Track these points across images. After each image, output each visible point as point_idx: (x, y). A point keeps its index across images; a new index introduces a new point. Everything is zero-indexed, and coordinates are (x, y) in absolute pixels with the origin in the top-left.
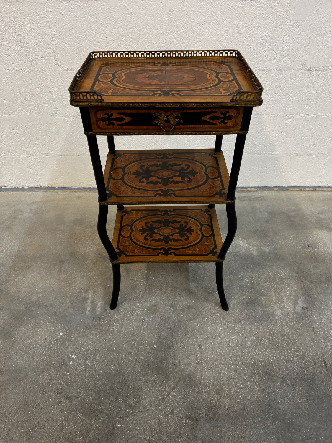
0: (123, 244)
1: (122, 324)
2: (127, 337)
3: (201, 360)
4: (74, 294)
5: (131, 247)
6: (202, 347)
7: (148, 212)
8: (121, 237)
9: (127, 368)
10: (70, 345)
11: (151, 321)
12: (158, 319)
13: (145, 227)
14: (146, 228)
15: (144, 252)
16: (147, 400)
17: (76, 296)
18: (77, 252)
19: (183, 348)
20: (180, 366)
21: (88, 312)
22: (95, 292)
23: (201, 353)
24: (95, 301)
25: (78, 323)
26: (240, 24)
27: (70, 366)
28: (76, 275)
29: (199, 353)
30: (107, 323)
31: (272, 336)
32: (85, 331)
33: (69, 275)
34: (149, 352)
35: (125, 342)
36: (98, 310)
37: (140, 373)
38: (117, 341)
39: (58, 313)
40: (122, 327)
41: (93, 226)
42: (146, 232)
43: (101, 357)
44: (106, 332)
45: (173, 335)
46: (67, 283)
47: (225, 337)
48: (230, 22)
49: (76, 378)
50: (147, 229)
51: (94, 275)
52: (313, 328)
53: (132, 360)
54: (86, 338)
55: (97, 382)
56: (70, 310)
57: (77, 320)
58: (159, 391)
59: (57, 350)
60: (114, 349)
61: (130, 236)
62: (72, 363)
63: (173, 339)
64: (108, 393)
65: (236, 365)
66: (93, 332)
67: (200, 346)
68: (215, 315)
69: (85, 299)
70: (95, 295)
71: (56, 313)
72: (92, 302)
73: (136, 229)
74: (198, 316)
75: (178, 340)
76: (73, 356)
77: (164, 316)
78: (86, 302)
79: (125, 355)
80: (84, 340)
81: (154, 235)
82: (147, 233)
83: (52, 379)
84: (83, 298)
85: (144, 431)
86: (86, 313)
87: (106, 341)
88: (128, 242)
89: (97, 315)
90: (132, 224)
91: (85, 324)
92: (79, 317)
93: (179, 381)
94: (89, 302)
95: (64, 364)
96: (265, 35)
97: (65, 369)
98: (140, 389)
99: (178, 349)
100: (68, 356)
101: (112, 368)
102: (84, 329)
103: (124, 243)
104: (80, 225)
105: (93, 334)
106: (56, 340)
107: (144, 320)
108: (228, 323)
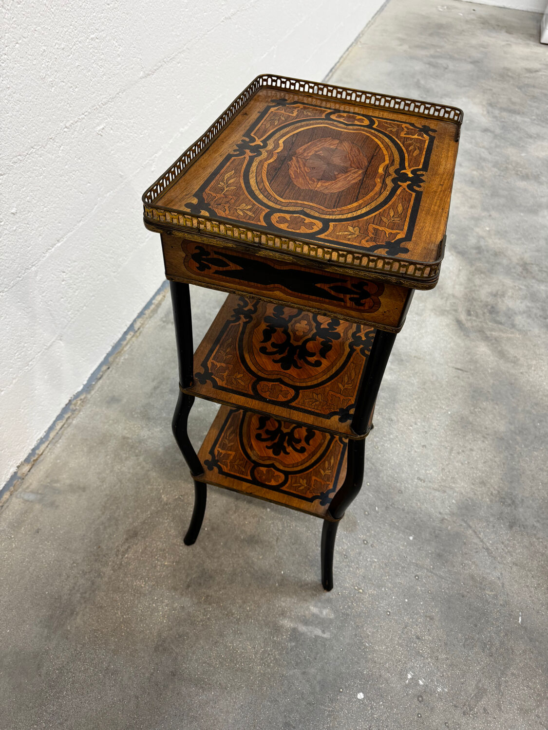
0: (302, 488)
1: (364, 577)
2: (389, 576)
3: (440, 486)
4: (275, 656)
5: (314, 478)
6: (422, 477)
7: (229, 428)
8: (284, 488)
9: (440, 587)
10: (387, 681)
11: (368, 531)
12: (368, 519)
13: (269, 444)
14: (273, 442)
15: (332, 461)
16: (488, 571)
17: (280, 654)
18: (159, 635)
19: (419, 501)
20: (446, 514)
21: (324, 633)
22: (283, 614)
23: (430, 482)
24: (305, 616)
25: (343, 658)
26: (57, 31)
27: (427, 686)
28: (226, 647)
29: (430, 484)
30: (357, 602)
31: (419, 398)
32: (365, 645)
33: (220, 663)
34: (419, 549)
35: (398, 580)
36: (326, 614)
37: (449, 571)
38: (393, 593)
39: (311, 699)
40: (370, 580)
41: (93, 583)
42: (285, 447)
43: (417, 625)
44: (373, 609)
45: (398, 508)
46: (242, 670)
47: (412, 446)
48: (43, 32)
49: (448, 676)
50: (276, 441)
51: (240, 607)
52: (415, 357)
53: (429, 577)
54: (379, 646)
55: (458, 641)
56: (313, 671)
57: (338, 658)
58: (477, 552)
59: (392, 709)
60: (406, 600)
61: (286, 474)
62: (421, 680)
63: (403, 510)
64: (476, 626)
65: (452, 450)
66: (369, 631)
67: (419, 479)
68: (377, 443)
69: (295, 635)
70: (291, 614)
71: (310, 704)
72: (306, 622)
73: (269, 458)
74: (373, 464)
75: (406, 503)
76: (409, 676)
77: (363, 509)
78: (302, 634)
79: (419, 585)
80: (381, 651)
81: (297, 436)
82: (286, 444)
83: (446, 723)
84: (290, 640)
85: (528, 586)
86: (326, 639)
87: (389, 612)
88: (301, 480)
89: (336, 618)
90: (254, 462)
91: (348, 644)
92: (332, 654)
93: (466, 522)
94: (302, 628)
95: (421, 697)
96: (92, 39)
97: (431, 695)
98: (472, 578)
99: (420, 508)
100: (407, 686)
101: (438, 612)
102: (359, 648)
103: (300, 486)
104: (72, 614)
105: (373, 633)
106: (372, 708)
107: (364, 541)
108: (391, 434)
